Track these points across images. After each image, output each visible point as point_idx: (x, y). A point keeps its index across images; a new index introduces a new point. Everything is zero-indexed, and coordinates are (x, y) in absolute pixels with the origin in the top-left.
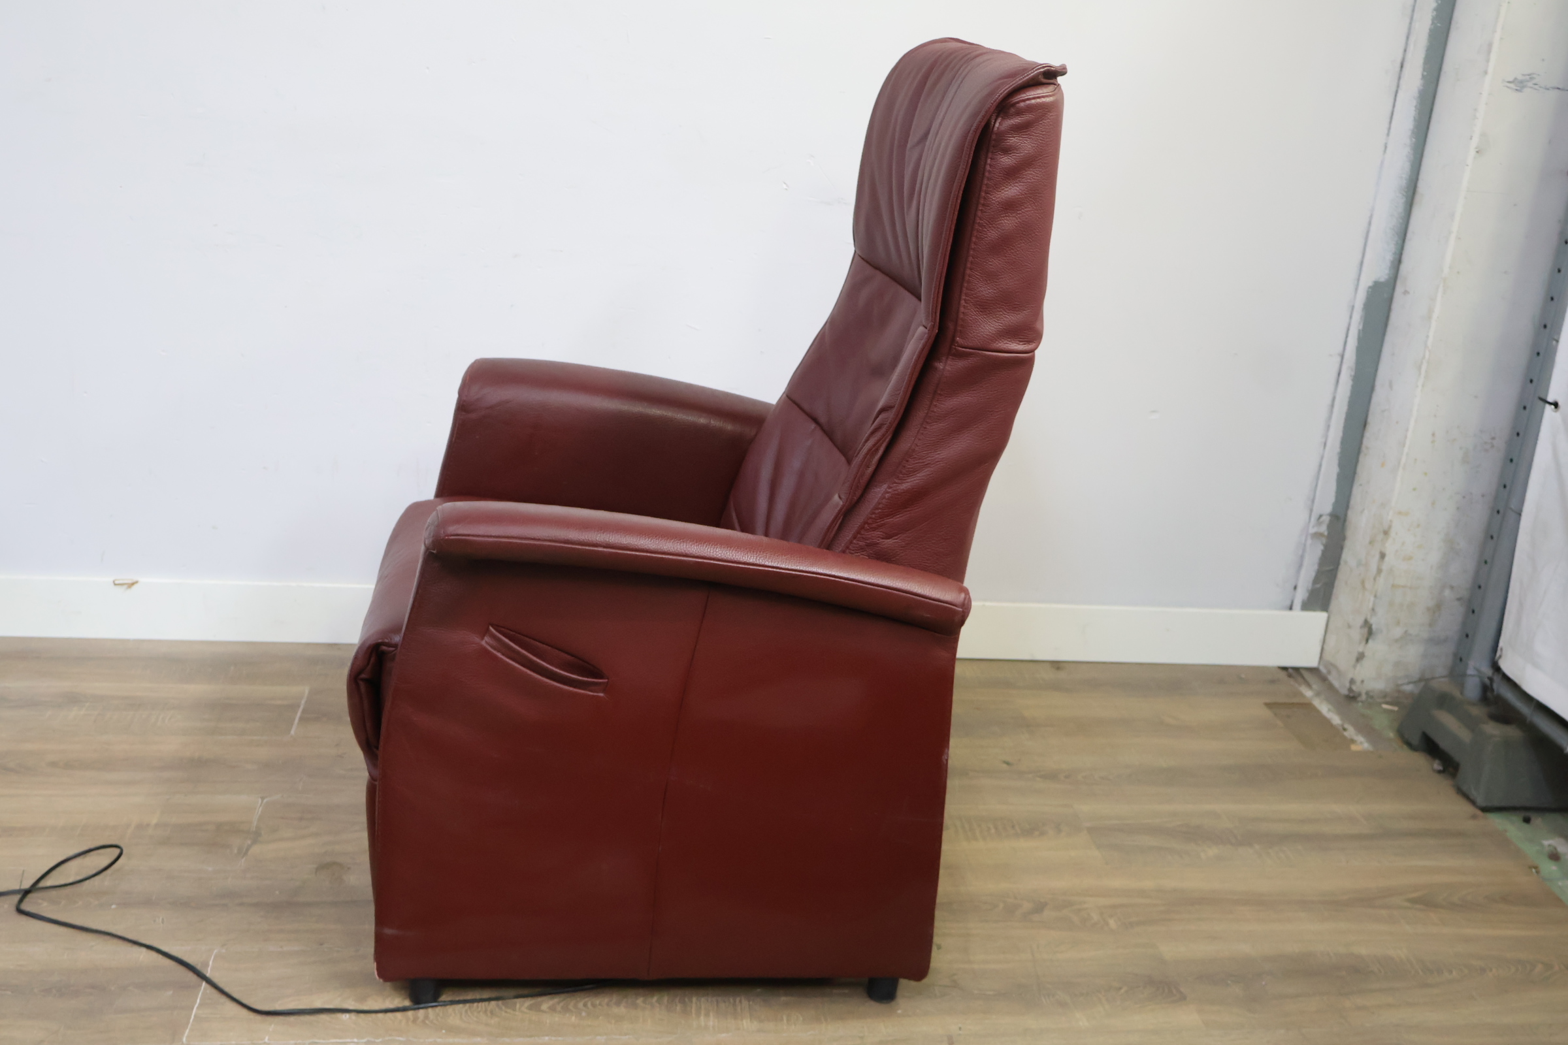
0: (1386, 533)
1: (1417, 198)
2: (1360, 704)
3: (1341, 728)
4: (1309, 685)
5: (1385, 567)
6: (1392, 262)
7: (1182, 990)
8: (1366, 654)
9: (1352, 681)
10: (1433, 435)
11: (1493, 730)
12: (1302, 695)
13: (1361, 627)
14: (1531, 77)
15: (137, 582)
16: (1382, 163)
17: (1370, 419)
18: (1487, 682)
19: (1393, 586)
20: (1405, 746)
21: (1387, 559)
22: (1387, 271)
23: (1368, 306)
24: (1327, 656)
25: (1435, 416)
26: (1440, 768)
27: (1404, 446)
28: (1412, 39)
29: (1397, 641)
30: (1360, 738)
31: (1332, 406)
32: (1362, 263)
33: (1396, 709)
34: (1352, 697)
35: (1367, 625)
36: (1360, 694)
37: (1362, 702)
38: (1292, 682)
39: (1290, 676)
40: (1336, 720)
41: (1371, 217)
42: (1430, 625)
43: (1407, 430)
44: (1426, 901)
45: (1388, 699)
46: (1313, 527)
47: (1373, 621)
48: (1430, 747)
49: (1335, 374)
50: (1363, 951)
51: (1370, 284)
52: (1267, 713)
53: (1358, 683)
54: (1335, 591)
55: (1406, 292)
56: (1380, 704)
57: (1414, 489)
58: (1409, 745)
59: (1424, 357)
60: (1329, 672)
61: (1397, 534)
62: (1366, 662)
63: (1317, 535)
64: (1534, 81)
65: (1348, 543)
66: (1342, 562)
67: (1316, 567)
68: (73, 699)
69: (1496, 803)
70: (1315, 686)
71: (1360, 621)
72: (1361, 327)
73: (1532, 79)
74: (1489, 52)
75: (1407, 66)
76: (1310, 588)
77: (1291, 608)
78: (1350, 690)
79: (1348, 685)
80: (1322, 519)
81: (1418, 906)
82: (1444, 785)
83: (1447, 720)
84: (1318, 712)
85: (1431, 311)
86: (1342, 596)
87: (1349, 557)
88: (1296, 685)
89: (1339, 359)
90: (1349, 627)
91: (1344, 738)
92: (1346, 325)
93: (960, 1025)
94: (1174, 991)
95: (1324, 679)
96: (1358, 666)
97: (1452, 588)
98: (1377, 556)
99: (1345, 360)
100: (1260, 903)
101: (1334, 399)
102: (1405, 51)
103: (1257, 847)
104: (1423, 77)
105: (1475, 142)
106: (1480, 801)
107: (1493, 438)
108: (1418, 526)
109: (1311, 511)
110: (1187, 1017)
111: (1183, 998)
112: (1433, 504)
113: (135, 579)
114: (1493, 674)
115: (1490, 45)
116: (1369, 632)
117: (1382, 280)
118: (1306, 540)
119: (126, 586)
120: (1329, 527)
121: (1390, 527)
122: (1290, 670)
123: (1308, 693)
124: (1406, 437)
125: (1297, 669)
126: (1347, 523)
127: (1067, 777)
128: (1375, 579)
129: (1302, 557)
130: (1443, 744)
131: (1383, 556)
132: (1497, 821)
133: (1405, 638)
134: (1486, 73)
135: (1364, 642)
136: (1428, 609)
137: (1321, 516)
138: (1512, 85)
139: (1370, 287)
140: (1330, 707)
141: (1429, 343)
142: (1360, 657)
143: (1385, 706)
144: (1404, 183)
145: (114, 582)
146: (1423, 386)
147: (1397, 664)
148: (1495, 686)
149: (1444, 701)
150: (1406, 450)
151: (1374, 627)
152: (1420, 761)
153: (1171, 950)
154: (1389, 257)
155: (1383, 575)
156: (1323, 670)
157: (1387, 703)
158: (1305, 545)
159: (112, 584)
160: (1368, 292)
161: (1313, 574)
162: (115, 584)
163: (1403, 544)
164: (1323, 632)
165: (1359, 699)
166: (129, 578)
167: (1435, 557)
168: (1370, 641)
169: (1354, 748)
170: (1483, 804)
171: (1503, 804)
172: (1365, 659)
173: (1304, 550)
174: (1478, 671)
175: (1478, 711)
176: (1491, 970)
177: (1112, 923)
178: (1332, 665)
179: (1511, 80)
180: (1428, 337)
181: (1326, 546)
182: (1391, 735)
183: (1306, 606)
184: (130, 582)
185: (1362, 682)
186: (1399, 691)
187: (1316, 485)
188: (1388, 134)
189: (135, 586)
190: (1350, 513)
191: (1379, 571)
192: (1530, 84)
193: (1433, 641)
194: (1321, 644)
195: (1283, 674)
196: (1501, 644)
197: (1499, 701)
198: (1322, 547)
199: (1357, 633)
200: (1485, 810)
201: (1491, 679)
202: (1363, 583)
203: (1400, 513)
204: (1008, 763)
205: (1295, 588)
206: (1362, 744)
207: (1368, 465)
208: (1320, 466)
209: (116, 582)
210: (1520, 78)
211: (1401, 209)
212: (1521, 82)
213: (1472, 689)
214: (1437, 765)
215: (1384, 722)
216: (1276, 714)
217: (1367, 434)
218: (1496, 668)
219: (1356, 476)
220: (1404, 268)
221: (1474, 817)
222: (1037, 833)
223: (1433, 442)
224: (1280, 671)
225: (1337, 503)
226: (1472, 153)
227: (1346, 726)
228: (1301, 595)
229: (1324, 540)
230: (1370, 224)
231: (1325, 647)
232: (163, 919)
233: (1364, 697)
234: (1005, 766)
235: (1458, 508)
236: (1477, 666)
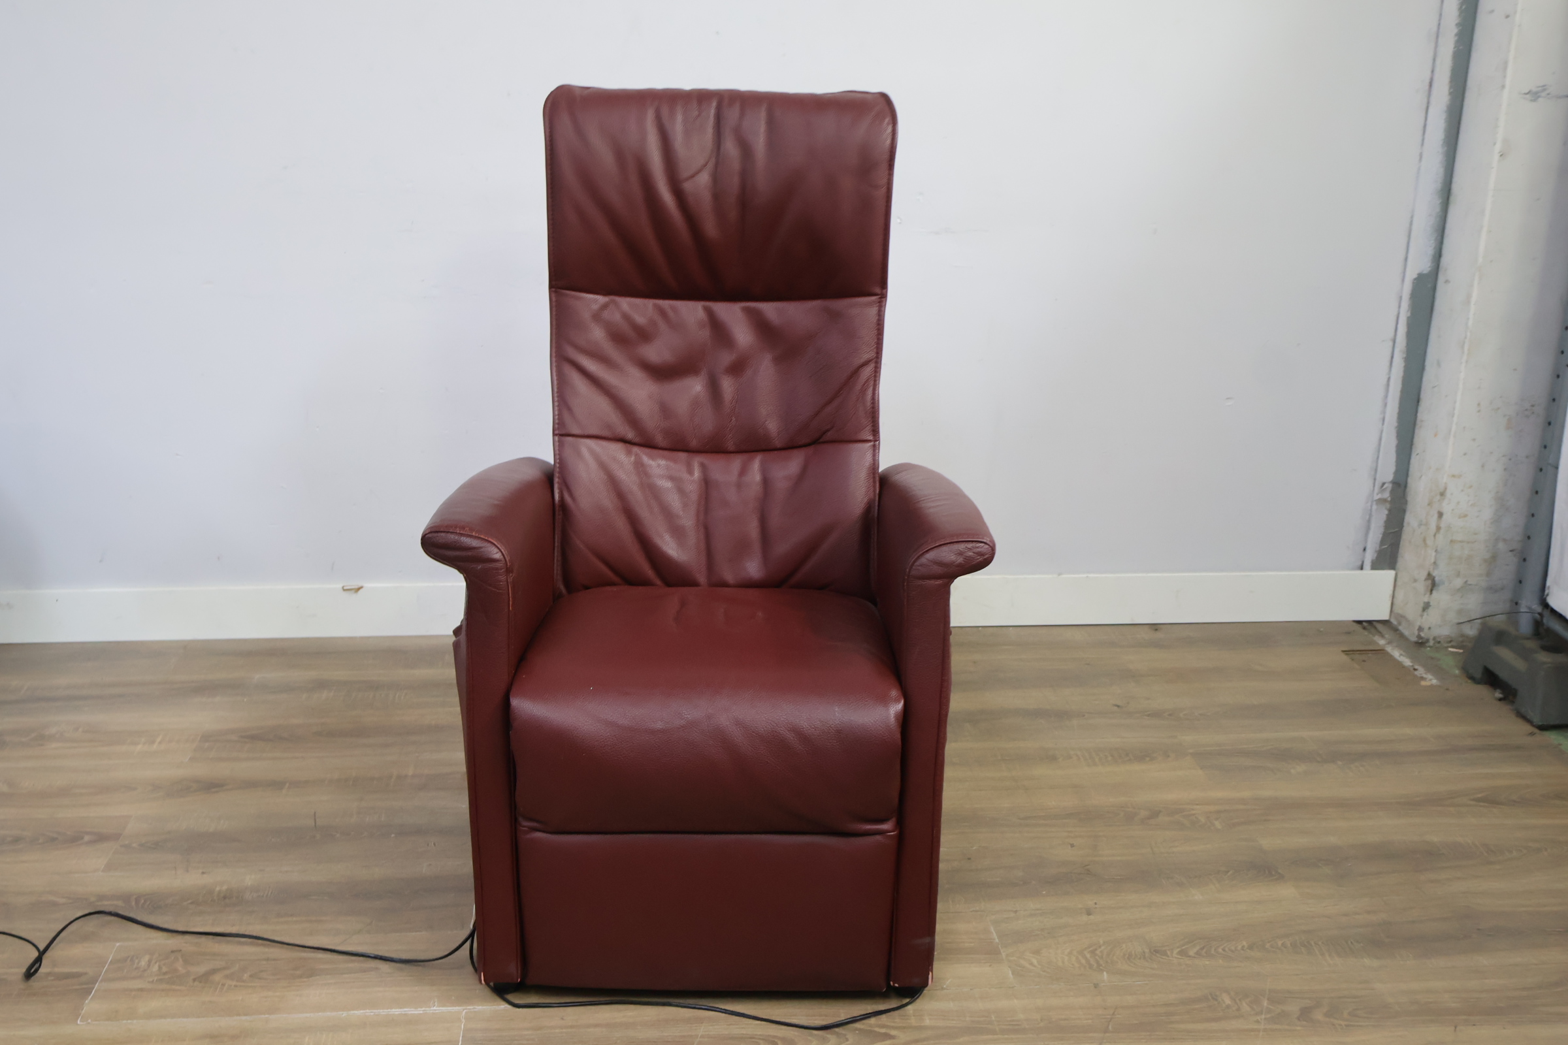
0: (1442, 494)
1: (1452, 198)
2: (1429, 649)
3: (1412, 669)
4: (1382, 636)
5: (1443, 525)
6: (1434, 256)
7: (1280, 871)
8: (1431, 604)
9: (1420, 629)
10: (1479, 405)
11: (1544, 658)
12: (1376, 644)
13: (1426, 580)
14: (1544, 88)
15: (362, 587)
16: (1419, 169)
17: (1423, 396)
18: (1538, 616)
19: (1451, 541)
20: (1469, 681)
21: (1444, 517)
22: (1429, 264)
23: (1414, 295)
24: (1397, 610)
25: (1479, 388)
26: (1501, 696)
27: (1453, 416)
28: (1438, 62)
29: (1459, 589)
30: (1429, 676)
31: (1388, 385)
32: (1406, 259)
33: (1461, 651)
34: (1421, 643)
35: (1430, 577)
36: (1428, 641)
37: (1430, 647)
38: (1366, 633)
39: (1364, 628)
40: (1407, 662)
41: (1412, 217)
42: (1488, 574)
43: (1455, 402)
44: (1490, 800)
45: (1453, 644)
46: (1377, 494)
47: (1435, 573)
48: (1491, 679)
49: (1389, 358)
50: (1435, 839)
51: (1415, 276)
52: (1344, 658)
53: (1426, 630)
54: (1401, 551)
55: (1447, 281)
56: (1448, 647)
57: (1465, 454)
58: (1472, 678)
59: (1466, 338)
60: (1400, 623)
61: (1452, 494)
62: (1430, 611)
63: (1381, 501)
64: (1547, 92)
65: (1410, 507)
66: (1405, 524)
67: (1382, 530)
68: (321, 685)
69: (1552, 723)
70: (1387, 636)
71: (1424, 574)
72: (1409, 314)
73: (1544, 90)
74: (1505, 69)
75: (1435, 85)
76: (1378, 549)
77: (1362, 568)
78: (1419, 637)
79: (1416, 633)
80: (1384, 487)
81: (1482, 804)
82: (1505, 709)
83: (1505, 653)
84: (1391, 656)
85: (1469, 297)
86: (1408, 555)
87: (1411, 520)
88: (1371, 636)
89: (1391, 344)
90: (1415, 581)
91: (1416, 676)
92: (1396, 313)
93: (1095, 901)
94: (1273, 873)
95: (1396, 630)
96: (1425, 613)
97: (1505, 540)
98: (1436, 516)
99: (1397, 345)
100: (1342, 805)
101: (1389, 379)
102: (1433, 71)
103: (1340, 763)
104: (1450, 94)
105: (1498, 147)
106: (1537, 720)
107: (1533, 406)
108: (1471, 487)
109: (1375, 479)
110: (1286, 892)
111: (1281, 878)
112: (1483, 466)
113: (360, 584)
114: (1543, 609)
115: (1506, 63)
116: (1433, 584)
117: (1425, 272)
118: (1371, 506)
119: (353, 591)
120: (1392, 492)
121: (1446, 489)
122: (1364, 623)
123: (1382, 642)
124: (1454, 409)
125: (1370, 622)
126: (1408, 490)
127: (1170, 715)
128: (1435, 536)
129: (1369, 521)
130: (1503, 674)
131: (1440, 515)
132: (1553, 737)
133: (1466, 588)
134: (1503, 87)
135: (1429, 593)
136: (1485, 561)
137: (1384, 484)
138: (1528, 96)
139: (1415, 279)
140: (1402, 652)
141: (1470, 323)
142: (1426, 607)
143: (1450, 649)
144: (1439, 185)
145: (343, 587)
146: (1467, 362)
147: (1460, 612)
148: (1545, 621)
149: (1500, 637)
150: (1455, 419)
151: (1436, 579)
152: (1483, 691)
153: (1267, 843)
154: (1430, 251)
155: (1442, 531)
156: (1394, 622)
157: (1452, 647)
158: (1371, 510)
159: (342, 590)
160: (1413, 283)
161: (1381, 536)
162: (344, 590)
163: (1458, 503)
164: (1391, 588)
165: (1427, 645)
166: (355, 584)
167: (1487, 514)
168: (1434, 592)
169: (1423, 683)
170: (1540, 724)
171: (1557, 722)
172: (1430, 608)
173: (1370, 515)
174: (1529, 608)
175: (1531, 644)
176: (1546, 850)
177: (1218, 824)
178: (1402, 617)
179: (1527, 91)
180: (1468, 319)
181: (1390, 510)
182: (1457, 672)
183: (1375, 566)
184: (357, 587)
185: (1430, 628)
186: (1462, 635)
187: (1378, 458)
188: (1422, 144)
189: (361, 591)
190: (1409, 480)
191: (1438, 528)
192: (1543, 94)
193: (1491, 589)
194: (1391, 599)
195: (1358, 627)
196: (1548, 583)
197: (1550, 632)
198: (1386, 512)
199: (1422, 586)
200: (1543, 728)
201: (1540, 614)
202: (1424, 540)
203: (1454, 476)
204: (1118, 706)
205: (1365, 550)
206: (1431, 680)
207: (1424, 436)
208: (1380, 439)
209: (345, 588)
210: (1534, 90)
211: (1438, 209)
212: (1536, 93)
213: (1525, 625)
214: (1498, 694)
215: (1450, 662)
216: (1353, 660)
217: (1421, 409)
218: (1546, 605)
219: (1414, 446)
220: (1445, 260)
221: (1532, 734)
222: (1148, 759)
223: (1479, 411)
224: (1355, 624)
225: (1396, 473)
226: (1496, 157)
227: (1416, 667)
228: (1370, 556)
229: (1388, 506)
230: (1411, 223)
231: (1395, 600)
232: (434, 844)
233: (1431, 643)
234: (1116, 708)
235: (1505, 469)
236: (1529, 603)
